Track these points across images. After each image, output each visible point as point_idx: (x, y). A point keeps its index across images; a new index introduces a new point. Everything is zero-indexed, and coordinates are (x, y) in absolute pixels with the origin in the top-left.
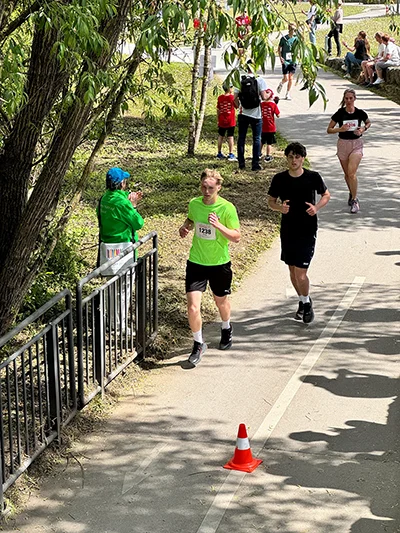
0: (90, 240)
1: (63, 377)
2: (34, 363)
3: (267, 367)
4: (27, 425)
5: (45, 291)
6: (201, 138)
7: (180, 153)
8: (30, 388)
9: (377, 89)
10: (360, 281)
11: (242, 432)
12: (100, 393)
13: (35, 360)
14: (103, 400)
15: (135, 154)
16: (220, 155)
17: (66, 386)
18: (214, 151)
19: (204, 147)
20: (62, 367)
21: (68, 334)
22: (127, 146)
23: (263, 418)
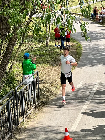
0: (18, 73)
1: (12, 116)
2: (4, 112)
3: (73, 110)
4: (2, 131)
5: (6, 90)
6: (50, 40)
7: (44, 46)
8: (3, 120)
9: (101, 23)
10: (98, 82)
11: (66, 130)
12: (24, 120)
13: (4, 111)
14: (24, 122)
15: (31, 46)
16: (56, 46)
17: (13, 119)
18: (54, 44)
19: (51, 43)
20: (12, 113)
21: (13, 103)
22: (28, 44)
23: (72, 125)
